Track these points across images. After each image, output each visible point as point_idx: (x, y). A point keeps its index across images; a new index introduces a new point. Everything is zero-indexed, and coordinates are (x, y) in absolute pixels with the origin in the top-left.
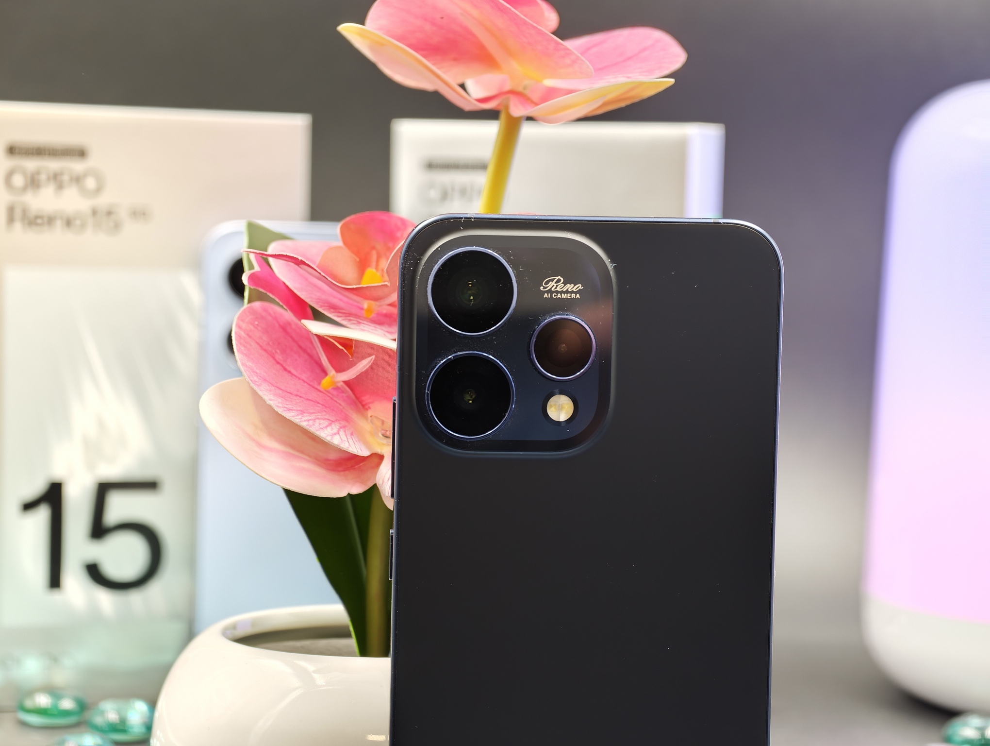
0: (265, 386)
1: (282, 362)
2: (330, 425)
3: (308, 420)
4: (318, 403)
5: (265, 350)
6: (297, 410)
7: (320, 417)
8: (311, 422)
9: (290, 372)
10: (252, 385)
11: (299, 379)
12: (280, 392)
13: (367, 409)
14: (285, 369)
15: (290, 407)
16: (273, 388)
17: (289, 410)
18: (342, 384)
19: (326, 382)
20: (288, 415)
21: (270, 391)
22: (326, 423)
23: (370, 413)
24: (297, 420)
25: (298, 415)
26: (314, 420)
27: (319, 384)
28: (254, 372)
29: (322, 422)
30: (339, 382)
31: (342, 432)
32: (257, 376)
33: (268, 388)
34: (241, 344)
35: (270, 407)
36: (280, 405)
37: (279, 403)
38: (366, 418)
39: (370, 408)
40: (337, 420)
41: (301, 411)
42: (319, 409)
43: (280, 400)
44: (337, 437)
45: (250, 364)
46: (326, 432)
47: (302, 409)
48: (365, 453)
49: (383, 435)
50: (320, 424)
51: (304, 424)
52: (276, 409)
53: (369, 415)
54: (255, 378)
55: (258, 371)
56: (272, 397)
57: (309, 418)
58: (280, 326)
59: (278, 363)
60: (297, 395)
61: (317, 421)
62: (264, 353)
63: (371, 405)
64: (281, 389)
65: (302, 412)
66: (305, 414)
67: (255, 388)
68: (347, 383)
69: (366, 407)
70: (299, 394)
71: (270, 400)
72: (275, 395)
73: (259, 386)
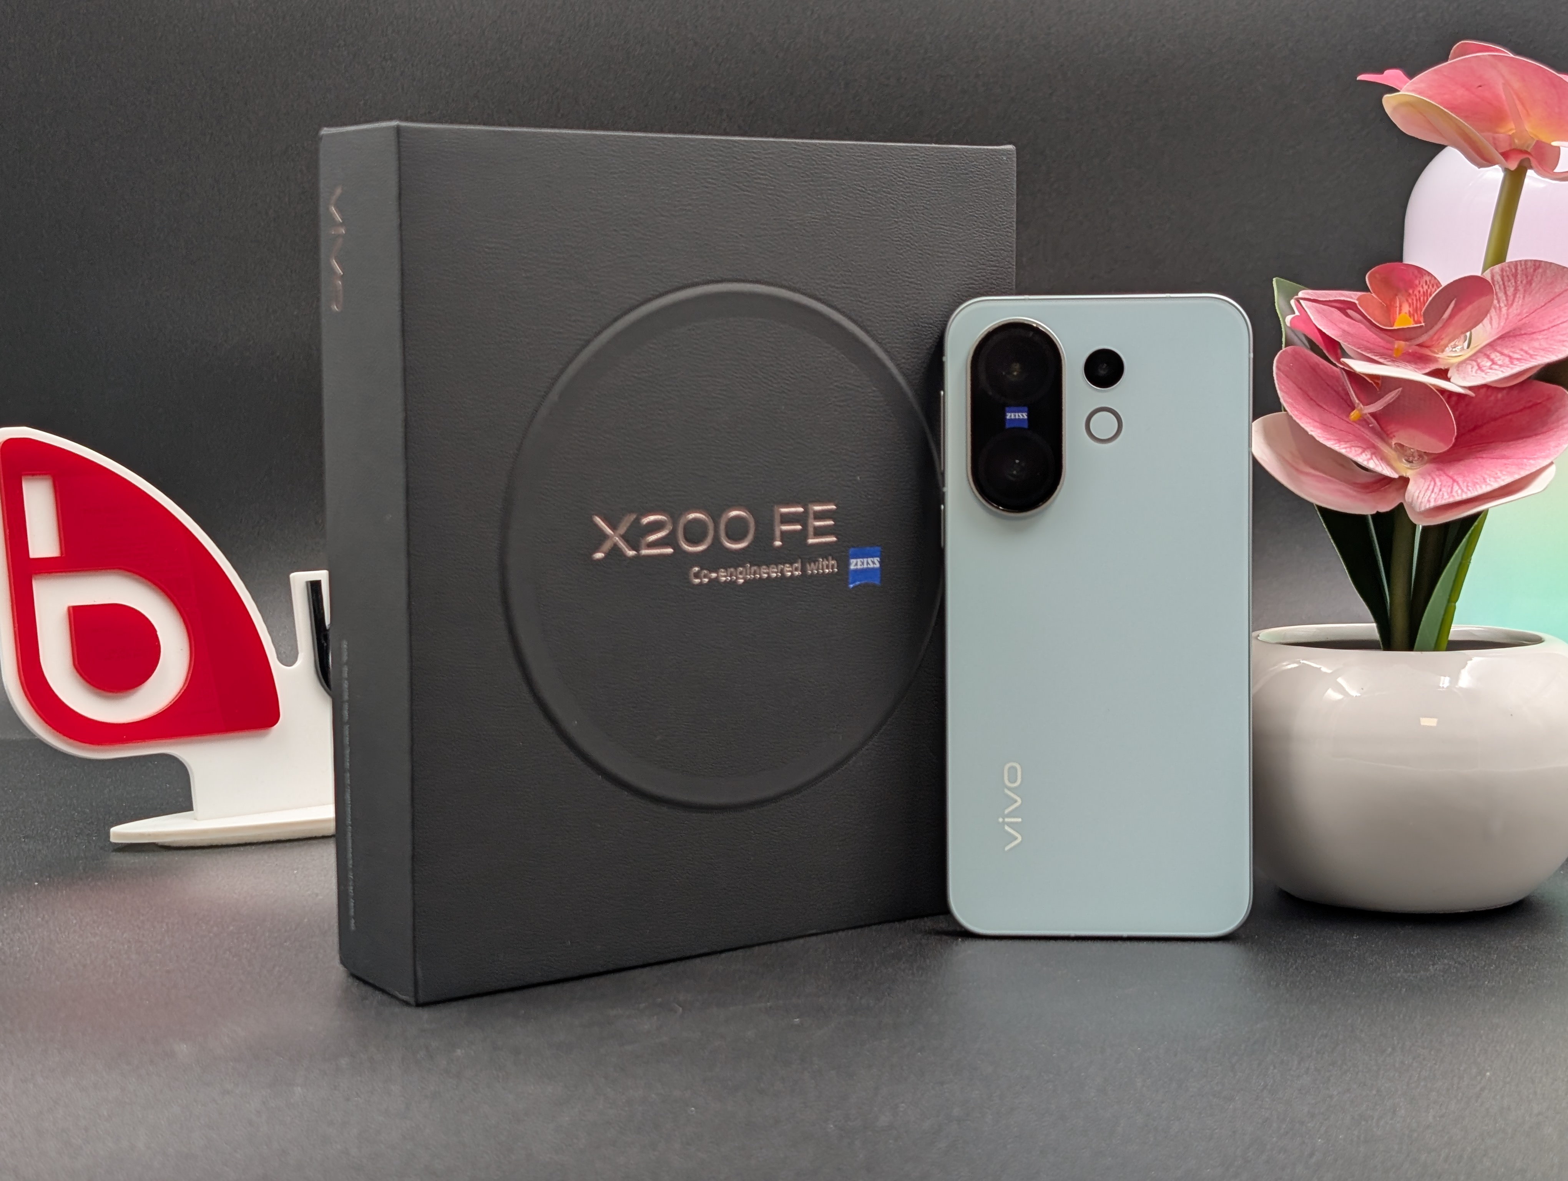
0: (1305, 419)
1: (1314, 399)
2: (1363, 452)
3: (1344, 448)
4: (1349, 433)
5: (1301, 389)
7: (1353, 446)
8: (1348, 449)
9: (1322, 407)
10: (1294, 418)
11: (1330, 412)
13: (1391, 438)
14: (1319, 405)
15: (1327, 436)
16: (1313, 419)
17: (1328, 439)
18: (1369, 416)
19: (1354, 415)
20: (1329, 444)
21: (1309, 423)
22: (1360, 450)
23: (1394, 441)
24: (1335, 447)
25: (1336, 444)
26: (1350, 447)
27: (1348, 415)
28: (1294, 407)
29: (1357, 449)
30: (1366, 414)
31: (1374, 458)
32: (1297, 411)
33: (1308, 421)
34: (1281, 383)
35: (1312, 437)
36: (1320, 435)
37: (1319, 433)
38: (1390, 445)
39: (1394, 436)
40: (1368, 448)
41: (1336, 440)
42: (1351, 438)
43: (1320, 431)
44: (1372, 462)
45: (1289, 401)
46: (1361, 457)
48: (1396, 476)
49: (1406, 460)
50: (1356, 451)
51: (1343, 451)
52: (1317, 439)
53: (1393, 443)
54: (1296, 413)
55: (1297, 407)
56: (1312, 428)
57: (1344, 446)
58: (1310, 366)
59: (1312, 399)
60: (1331, 427)
62: (1299, 391)
63: (1395, 434)
64: (1318, 422)
65: (1339, 441)
67: (1298, 421)
68: (1373, 415)
69: (1391, 436)
70: (1332, 425)
73: (1300, 419)
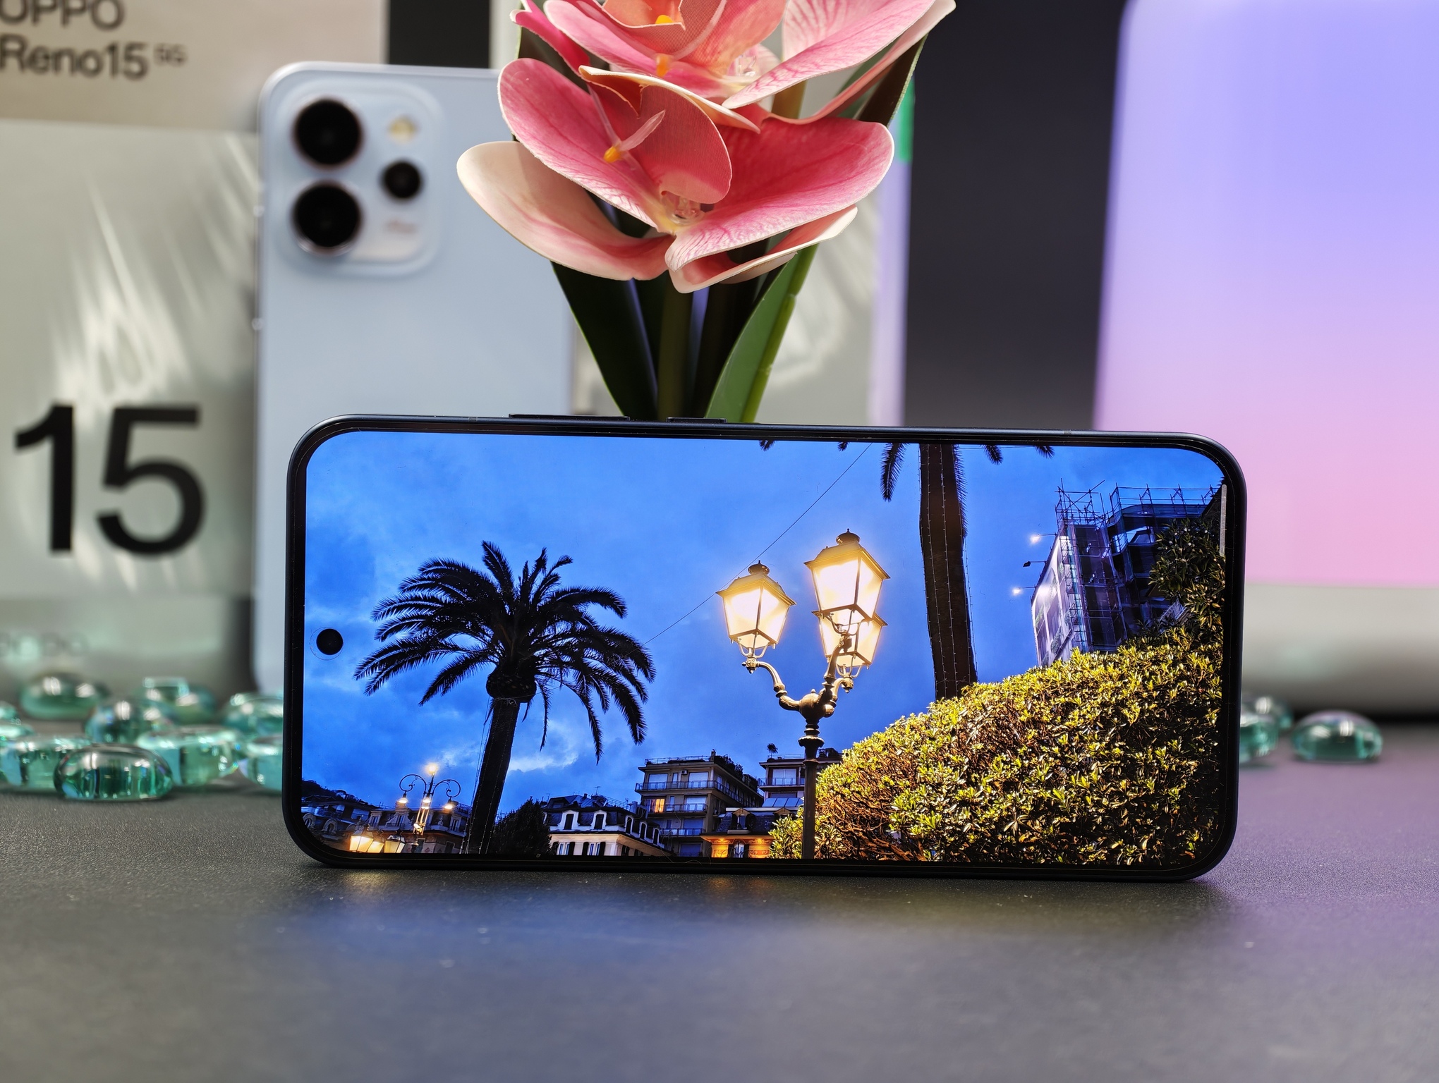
0: (534, 141)
1: (557, 126)
2: (611, 187)
5: (537, 109)
6: (571, 168)
7: (598, 179)
8: (585, 180)
9: (565, 138)
11: (576, 145)
12: (553, 152)
13: (658, 184)
14: (562, 136)
15: (562, 163)
16: (544, 146)
17: (561, 166)
18: (628, 153)
19: (611, 153)
20: (561, 172)
21: (540, 147)
22: (606, 186)
23: (661, 188)
24: (569, 175)
25: (571, 173)
26: (593, 180)
28: (521, 127)
29: (599, 183)
30: (624, 151)
31: (623, 195)
32: (525, 131)
33: (538, 145)
34: (507, 97)
36: (552, 161)
37: (549, 160)
38: (656, 196)
39: (662, 183)
43: (551, 157)
44: (618, 198)
45: (517, 118)
46: (604, 191)
47: (577, 169)
49: (676, 215)
51: (578, 181)
52: (545, 163)
53: (659, 191)
54: (523, 134)
55: (528, 128)
56: (541, 152)
57: (583, 177)
58: (556, 88)
59: (552, 126)
60: (572, 159)
61: (595, 182)
62: (534, 111)
64: (553, 150)
65: (577, 172)
66: (580, 174)
67: (522, 143)
69: (657, 181)
72: (544, 152)
73: (526, 140)
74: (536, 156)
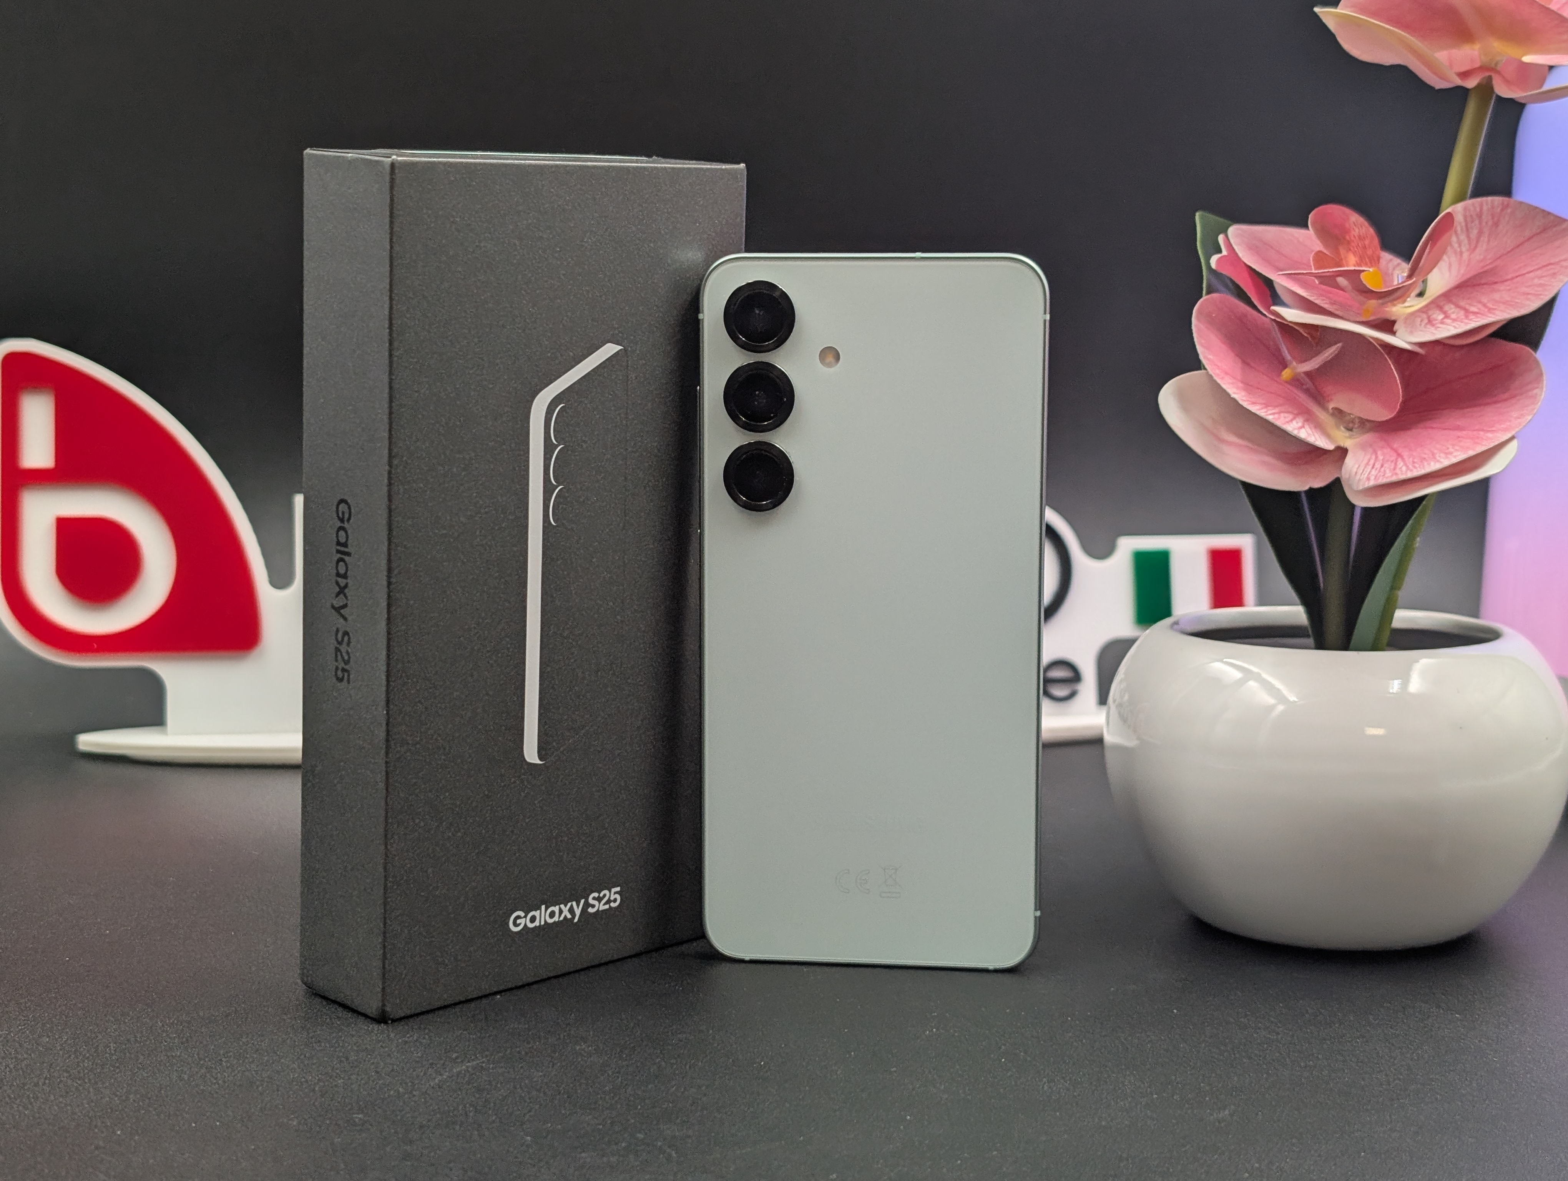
0: (1228, 379)
2: (1294, 418)
3: (1273, 414)
4: (1279, 396)
6: (1261, 404)
7: (1283, 410)
8: (1275, 416)
10: (1215, 378)
11: (1259, 371)
12: (1242, 385)
13: (1328, 401)
15: (1253, 400)
17: (1254, 403)
18: (1303, 375)
19: (1286, 374)
20: (1254, 409)
21: (1232, 383)
22: (1291, 416)
23: (1331, 406)
24: (1262, 413)
25: (1262, 409)
26: (1279, 413)
27: (1279, 375)
28: (1216, 366)
29: (1286, 415)
30: (1299, 374)
31: (1307, 426)
32: (1219, 370)
33: (1230, 381)
34: (1202, 337)
35: (1234, 400)
36: (1244, 398)
37: (1243, 396)
38: (1326, 411)
39: (1331, 400)
40: (1300, 414)
41: (1264, 404)
42: (1281, 401)
43: (1245, 394)
44: (1303, 430)
45: (1210, 357)
46: (1292, 425)
47: (1265, 402)
48: (1330, 446)
49: (1344, 427)
50: (1285, 417)
51: (1270, 418)
52: (1241, 402)
53: (1330, 408)
54: (1217, 371)
55: (1219, 364)
56: (1235, 390)
57: (1273, 411)
58: (1235, 316)
60: (1260, 389)
61: (1282, 415)
62: (1225, 345)
63: (1333, 397)
65: (1266, 406)
66: (1270, 408)
67: (1219, 381)
68: (1308, 374)
70: (1260, 386)
71: (1234, 393)
72: (1238, 388)
73: (1222, 378)
74: (1233, 396)
